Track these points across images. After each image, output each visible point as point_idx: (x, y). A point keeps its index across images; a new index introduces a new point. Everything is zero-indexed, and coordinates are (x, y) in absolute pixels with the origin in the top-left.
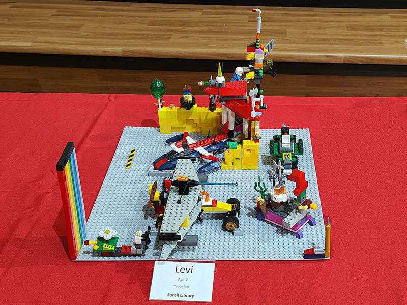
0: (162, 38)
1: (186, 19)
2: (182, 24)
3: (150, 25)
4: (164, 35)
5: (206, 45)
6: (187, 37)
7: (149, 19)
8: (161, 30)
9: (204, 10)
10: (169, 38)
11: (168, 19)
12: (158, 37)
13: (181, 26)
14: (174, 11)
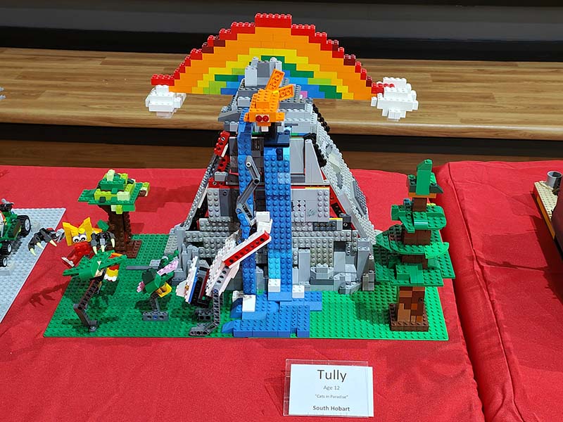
0: (29, 95)
1: (74, 71)
2: (66, 77)
3: (20, 79)
4: (32, 92)
5: (85, 106)
6: (64, 94)
7: (22, 70)
8: (31, 85)
9: (106, 59)
10: (37, 96)
11: (49, 71)
12: (23, 95)
13: (64, 79)
14: (63, 60)
